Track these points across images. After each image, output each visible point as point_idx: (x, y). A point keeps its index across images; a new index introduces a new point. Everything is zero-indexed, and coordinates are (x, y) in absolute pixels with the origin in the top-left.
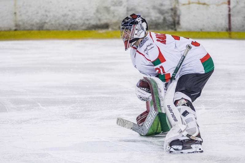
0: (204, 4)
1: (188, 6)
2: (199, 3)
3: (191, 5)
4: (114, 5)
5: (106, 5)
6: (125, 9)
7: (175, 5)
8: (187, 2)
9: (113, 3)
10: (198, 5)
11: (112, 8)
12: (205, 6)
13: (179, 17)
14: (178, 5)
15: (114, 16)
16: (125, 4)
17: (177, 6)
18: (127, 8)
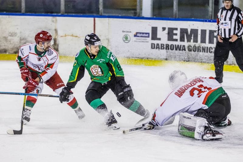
0: (76, 37)
1: (64, 37)
2: (72, 36)
3: (67, 37)
4: (10, 36)
5: (4, 35)
6: (19, 39)
7: (55, 37)
8: (64, 35)
9: (10, 34)
10: (72, 37)
11: (9, 38)
12: (77, 38)
13: (58, 46)
14: (58, 37)
15: (10, 44)
16: (19, 35)
17: (56, 37)
18: (20, 38)
